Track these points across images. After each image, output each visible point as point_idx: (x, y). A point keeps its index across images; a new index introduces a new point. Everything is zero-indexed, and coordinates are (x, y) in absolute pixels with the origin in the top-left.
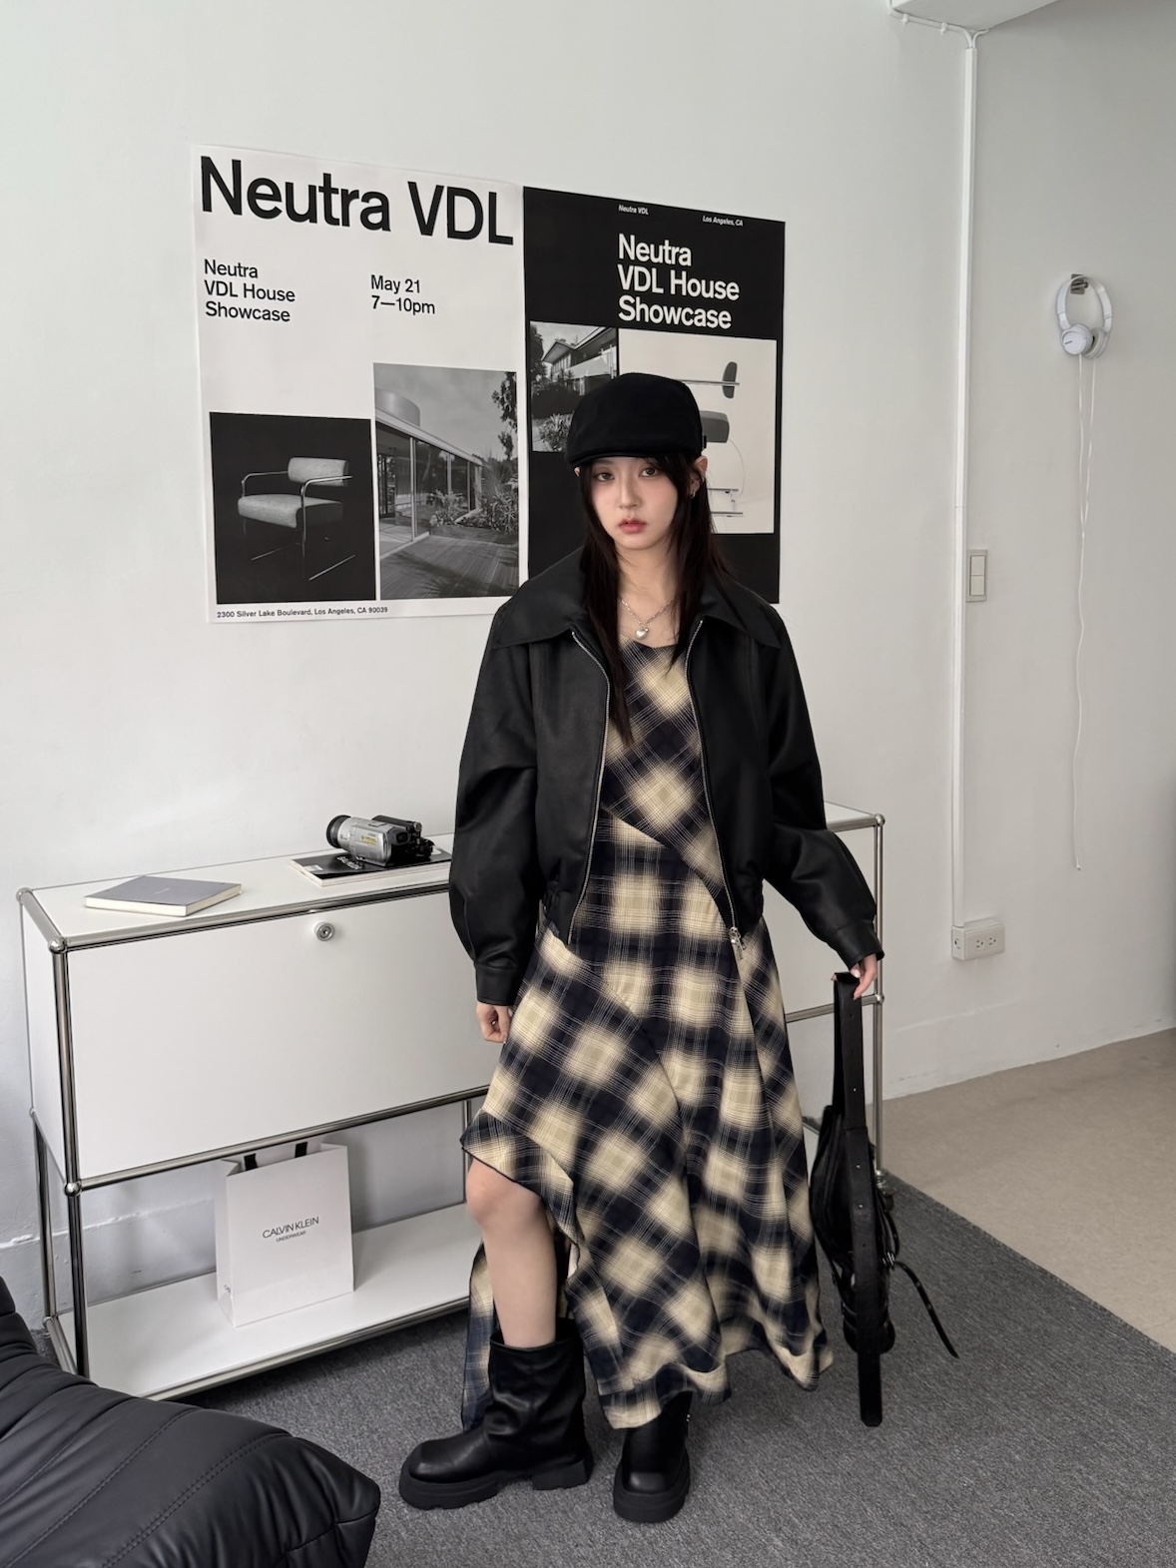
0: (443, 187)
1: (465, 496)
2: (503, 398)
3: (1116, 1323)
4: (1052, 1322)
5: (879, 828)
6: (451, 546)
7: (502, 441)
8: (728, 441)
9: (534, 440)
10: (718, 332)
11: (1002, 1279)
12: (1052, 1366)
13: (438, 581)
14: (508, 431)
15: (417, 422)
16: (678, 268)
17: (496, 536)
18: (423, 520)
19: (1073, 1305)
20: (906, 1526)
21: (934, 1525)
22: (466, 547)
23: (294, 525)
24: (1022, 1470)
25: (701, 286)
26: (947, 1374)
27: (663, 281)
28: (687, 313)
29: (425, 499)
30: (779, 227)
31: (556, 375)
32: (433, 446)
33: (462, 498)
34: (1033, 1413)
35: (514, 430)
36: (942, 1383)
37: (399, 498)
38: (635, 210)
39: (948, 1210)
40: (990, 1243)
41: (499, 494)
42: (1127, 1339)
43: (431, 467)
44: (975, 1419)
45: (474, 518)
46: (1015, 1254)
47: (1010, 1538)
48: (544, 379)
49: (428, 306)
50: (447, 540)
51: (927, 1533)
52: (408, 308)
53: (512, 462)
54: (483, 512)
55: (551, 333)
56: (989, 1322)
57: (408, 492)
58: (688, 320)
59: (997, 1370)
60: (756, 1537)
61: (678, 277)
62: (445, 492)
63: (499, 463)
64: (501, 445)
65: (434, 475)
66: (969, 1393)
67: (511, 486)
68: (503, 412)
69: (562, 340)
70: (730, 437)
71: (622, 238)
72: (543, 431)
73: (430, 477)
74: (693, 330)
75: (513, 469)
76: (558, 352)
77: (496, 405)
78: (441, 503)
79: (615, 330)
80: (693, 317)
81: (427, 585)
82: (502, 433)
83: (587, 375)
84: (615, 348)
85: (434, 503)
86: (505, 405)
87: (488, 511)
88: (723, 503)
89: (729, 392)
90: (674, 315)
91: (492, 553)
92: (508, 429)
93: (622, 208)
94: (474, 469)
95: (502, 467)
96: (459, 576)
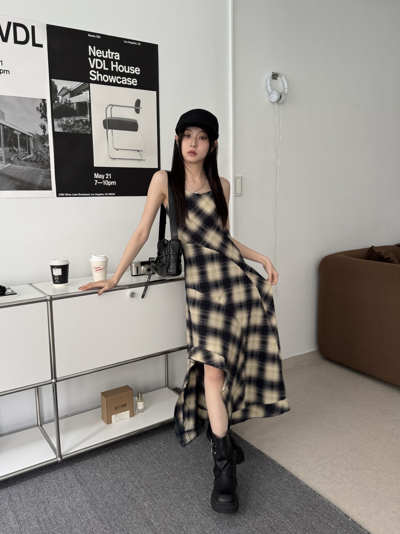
0: (11, 22)
1: (26, 149)
2: (41, 110)
3: (288, 473)
6: (21, 169)
7: (41, 127)
8: (138, 131)
9: (55, 127)
10: (132, 87)
13: (16, 183)
14: (44, 124)
15: (4, 119)
16: (115, 61)
17: (41, 166)
18: (7, 158)
22: (27, 170)
25: (124, 68)
27: (108, 65)
28: (119, 79)
29: (9, 150)
30: (155, 46)
31: (64, 101)
32: (11, 128)
33: (24, 150)
35: (46, 123)
38: (95, 36)
41: (41, 149)
43: (10, 137)
45: (30, 158)
48: (58, 102)
49: (7, 71)
50: (19, 167)
53: (46, 135)
54: (34, 156)
55: (60, 84)
57: (1, 147)
58: (119, 81)
61: (114, 64)
62: (17, 147)
63: (40, 136)
64: (41, 129)
65: (12, 140)
67: (46, 145)
68: (41, 115)
69: (66, 87)
70: (139, 129)
71: (90, 47)
72: (59, 124)
73: (10, 141)
74: (121, 85)
75: (46, 138)
76: (64, 92)
77: (38, 112)
78: (16, 152)
79: (88, 84)
80: (121, 80)
81: (11, 185)
82: (41, 124)
83: (77, 102)
84: (88, 91)
85: (12, 151)
86: (42, 113)
87: (36, 155)
88: (137, 156)
89: (137, 111)
90: (113, 79)
91: (39, 173)
92: (44, 123)
93: (89, 35)
94: (30, 138)
95: (42, 138)
96: (25, 182)
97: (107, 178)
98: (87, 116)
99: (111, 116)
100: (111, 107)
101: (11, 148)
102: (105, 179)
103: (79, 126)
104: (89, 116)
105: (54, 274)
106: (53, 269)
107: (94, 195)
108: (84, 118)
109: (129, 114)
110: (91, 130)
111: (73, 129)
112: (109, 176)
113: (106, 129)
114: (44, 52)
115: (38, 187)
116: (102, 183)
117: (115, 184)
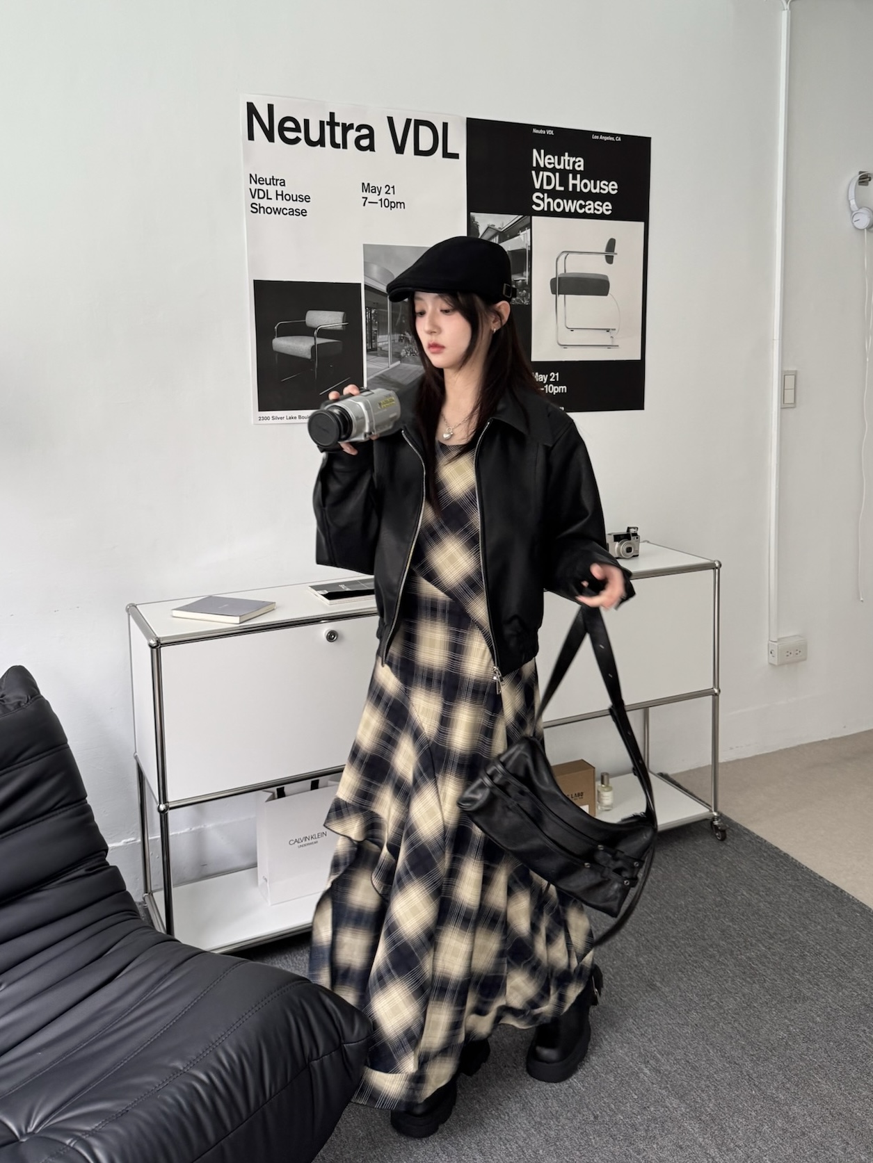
0: (411, 120)
5: (717, 570)
6: (415, 370)
8: (609, 295)
10: (602, 217)
11: (805, 891)
12: (843, 955)
16: (575, 172)
18: (395, 352)
19: (858, 912)
20: (738, 1065)
21: (759, 1065)
23: (309, 357)
24: (822, 1028)
25: (591, 185)
26: (766, 958)
27: (564, 182)
28: (580, 205)
29: (398, 338)
30: (647, 141)
34: (829, 988)
36: (762, 963)
37: (380, 338)
38: (544, 133)
39: (765, 841)
40: (796, 866)
43: (402, 316)
44: (787, 990)
46: (815, 874)
47: (814, 1078)
49: (401, 203)
50: (411, 367)
51: (753, 1070)
52: (386, 205)
55: (484, 221)
56: (795, 921)
57: (386, 333)
58: (581, 208)
59: (803, 957)
60: (631, 1067)
61: (575, 178)
66: (782, 972)
69: (492, 225)
70: (610, 291)
71: (535, 151)
73: (400, 323)
74: (585, 216)
76: (490, 232)
78: (409, 341)
79: (529, 217)
80: (585, 206)
83: (512, 249)
84: (529, 230)
85: (403, 341)
88: (604, 339)
89: (610, 260)
90: (570, 206)
93: (535, 131)
97: (551, 380)
98: (524, 273)
99: (564, 272)
100: (564, 255)
101: (401, 335)
102: (548, 383)
104: (527, 274)
108: (520, 278)
109: (595, 266)
110: (529, 298)
112: (556, 376)
113: (555, 296)
114: (461, 165)
117: (566, 391)
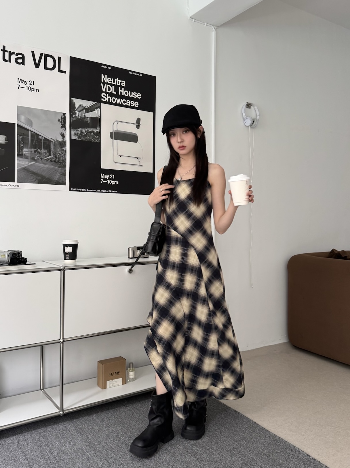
0: (43, 54)
1: (48, 151)
2: (61, 121)
3: (259, 427)
4: (238, 428)
6: (42, 167)
7: (61, 135)
9: (72, 135)
10: (134, 108)
11: (222, 414)
13: (37, 178)
15: (31, 125)
16: (121, 87)
17: (58, 165)
18: (32, 157)
22: (47, 168)
25: (129, 93)
27: (116, 90)
28: (124, 101)
29: (34, 151)
30: (154, 78)
31: (80, 115)
32: (37, 134)
33: (47, 152)
35: (65, 132)
37: (24, 150)
38: (107, 68)
41: (60, 152)
42: (263, 432)
43: (36, 140)
45: (51, 159)
48: (76, 116)
49: (37, 90)
50: (41, 165)
52: (30, 89)
53: (64, 142)
54: (54, 157)
55: (78, 102)
57: (28, 148)
58: (124, 103)
61: (121, 89)
62: (41, 149)
63: (60, 142)
64: (61, 136)
65: (37, 143)
67: (64, 149)
68: (61, 125)
69: (82, 105)
70: (138, 141)
71: (102, 75)
72: (75, 133)
73: (36, 144)
74: (126, 106)
75: (65, 144)
76: (80, 108)
77: (59, 123)
78: (39, 153)
79: (100, 103)
80: (126, 102)
81: (33, 179)
82: (61, 132)
83: (90, 117)
84: (100, 109)
85: (37, 152)
86: (62, 123)
87: (56, 157)
88: (136, 162)
89: (138, 127)
90: (119, 101)
91: (57, 171)
92: (63, 131)
93: (102, 66)
94: (51, 143)
95: (61, 143)
96: (45, 177)
97: (111, 178)
98: (97, 128)
99: (116, 130)
100: (116, 122)
101: (36, 150)
102: (109, 179)
103: (91, 136)
104: (99, 128)
105: (65, 252)
106: (65, 247)
107: (100, 191)
108: (95, 130)
109: (131, 129)
110: (100, 139)
111: (86, 138)
112: (113, 176)
113: (112, 140)
114: (67, 77)
115: (55, 182)
116: (107, 182)
117: (118, 184)
